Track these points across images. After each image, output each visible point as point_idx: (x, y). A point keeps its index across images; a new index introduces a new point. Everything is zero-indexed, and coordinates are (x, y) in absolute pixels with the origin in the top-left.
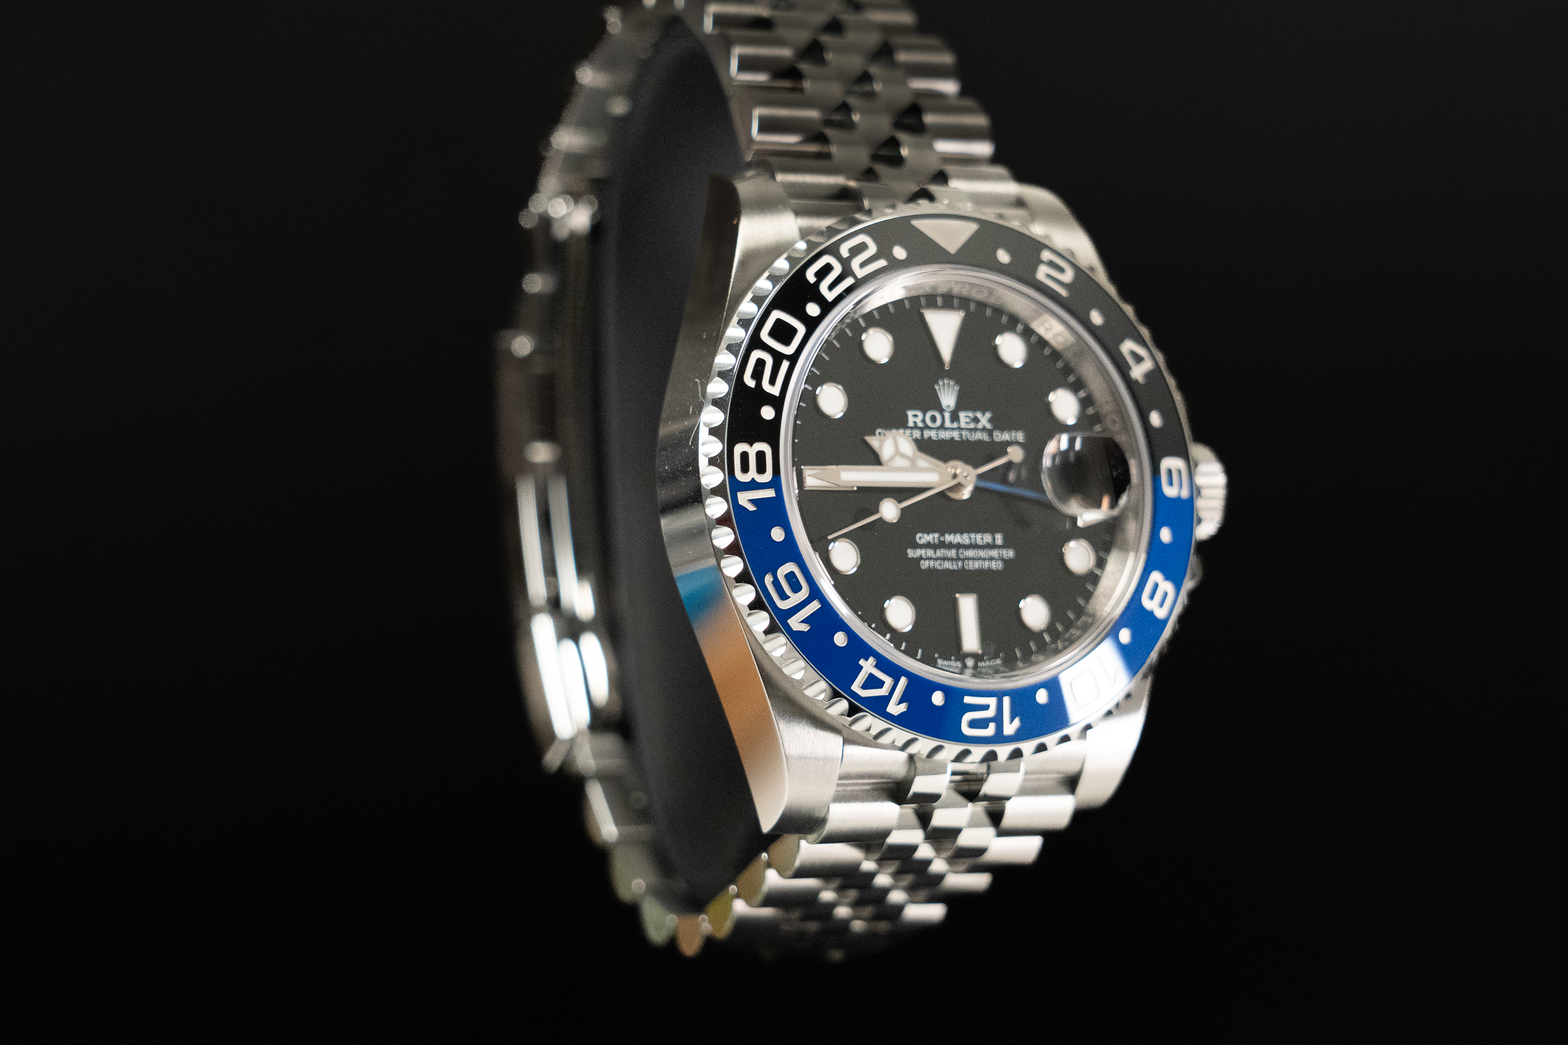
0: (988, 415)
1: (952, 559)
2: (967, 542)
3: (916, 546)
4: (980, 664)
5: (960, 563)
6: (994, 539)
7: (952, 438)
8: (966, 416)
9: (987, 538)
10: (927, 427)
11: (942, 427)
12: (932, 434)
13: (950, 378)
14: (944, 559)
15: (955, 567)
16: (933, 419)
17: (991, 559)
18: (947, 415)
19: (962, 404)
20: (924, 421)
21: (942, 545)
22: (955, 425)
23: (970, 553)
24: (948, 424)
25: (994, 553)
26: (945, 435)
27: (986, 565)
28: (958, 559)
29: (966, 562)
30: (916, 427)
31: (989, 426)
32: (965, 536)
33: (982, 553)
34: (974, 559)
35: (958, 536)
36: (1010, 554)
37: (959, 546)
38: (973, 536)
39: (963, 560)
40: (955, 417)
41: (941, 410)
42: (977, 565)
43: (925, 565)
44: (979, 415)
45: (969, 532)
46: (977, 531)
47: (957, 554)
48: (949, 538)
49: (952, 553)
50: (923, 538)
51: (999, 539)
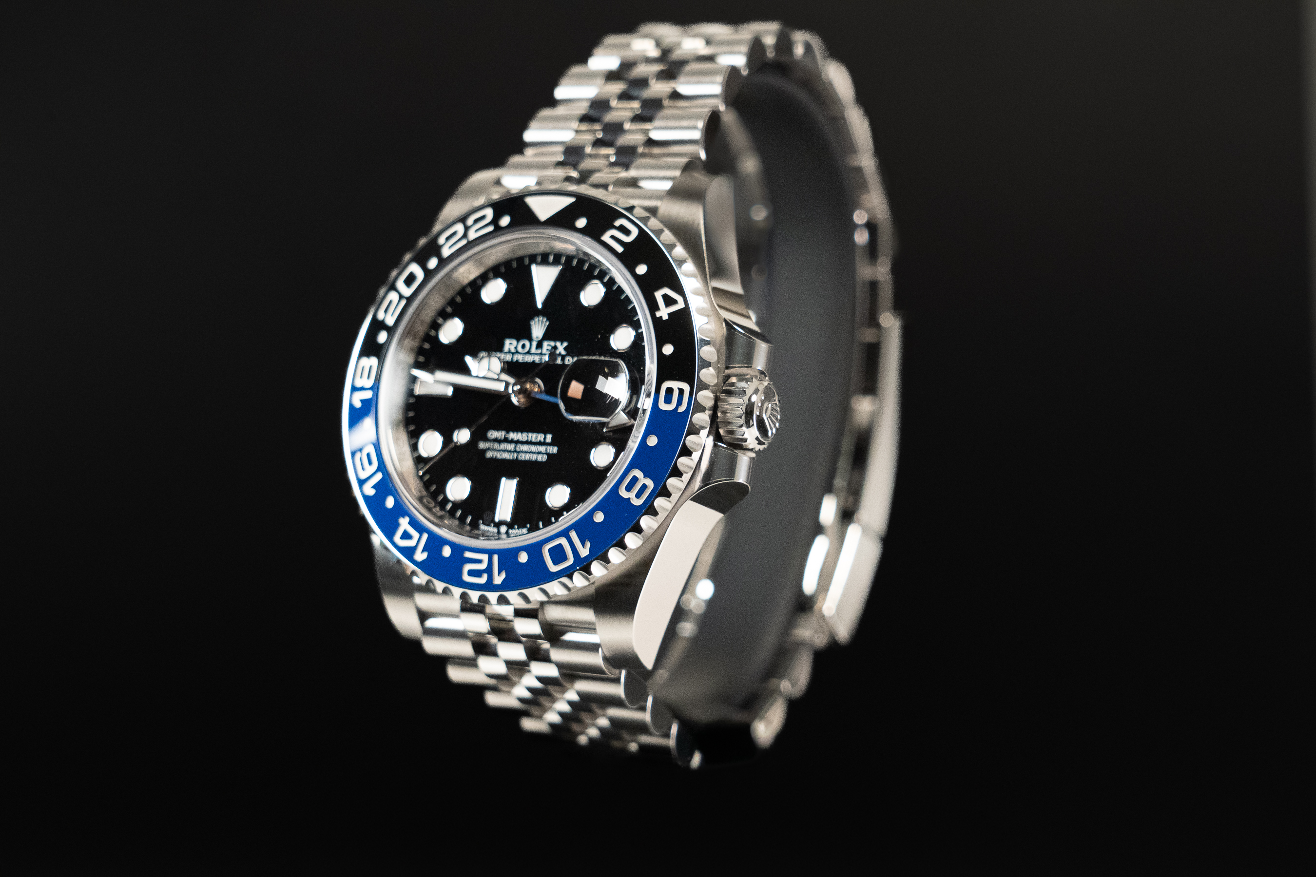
0: (565, 344)
1: (510, 451)
2: (525, 439)
3: (486, 439)
4: (511, 531)
5: (515, 455)
6: (545, 439)
7: (533, 361)
8: (548, 345)
9: (540, 437)
10: (517, 352)
11: (529, 353)
12: (519, 358)
13: (543, 316)
14: (504, 451)
15: (511, 458)
16: (523, 346)
17: (539, 453)
18: (534, 344)
19: (548, 335)
20: (516, 348)
21: (506, 440)
22: (539, 351)
23: (525, 448)
24: (533, 350)
25: (542, 449)
26: (529, 359)
27: (534, 457)
28: (515, 451)
29: (520, 454)
30: (509, 352)
31: (563, 353)
32: (525, 434)
33: (533, 448)
34: (526, 452)
35: (520, 434)
36: (554, 450)
37: (518, 442)
38: (530, 435)
39: (518, 452)
40: (540, 345)
41: (530, 339)
42: (527, 457)
43: (489, 455)
44: (558, 344)
45: (528, 431)
46: (533, 431)
47: (515, 448)
48: (513, 436)
49: (511, 447)
50: (494, 434)
51: (549, 438)
